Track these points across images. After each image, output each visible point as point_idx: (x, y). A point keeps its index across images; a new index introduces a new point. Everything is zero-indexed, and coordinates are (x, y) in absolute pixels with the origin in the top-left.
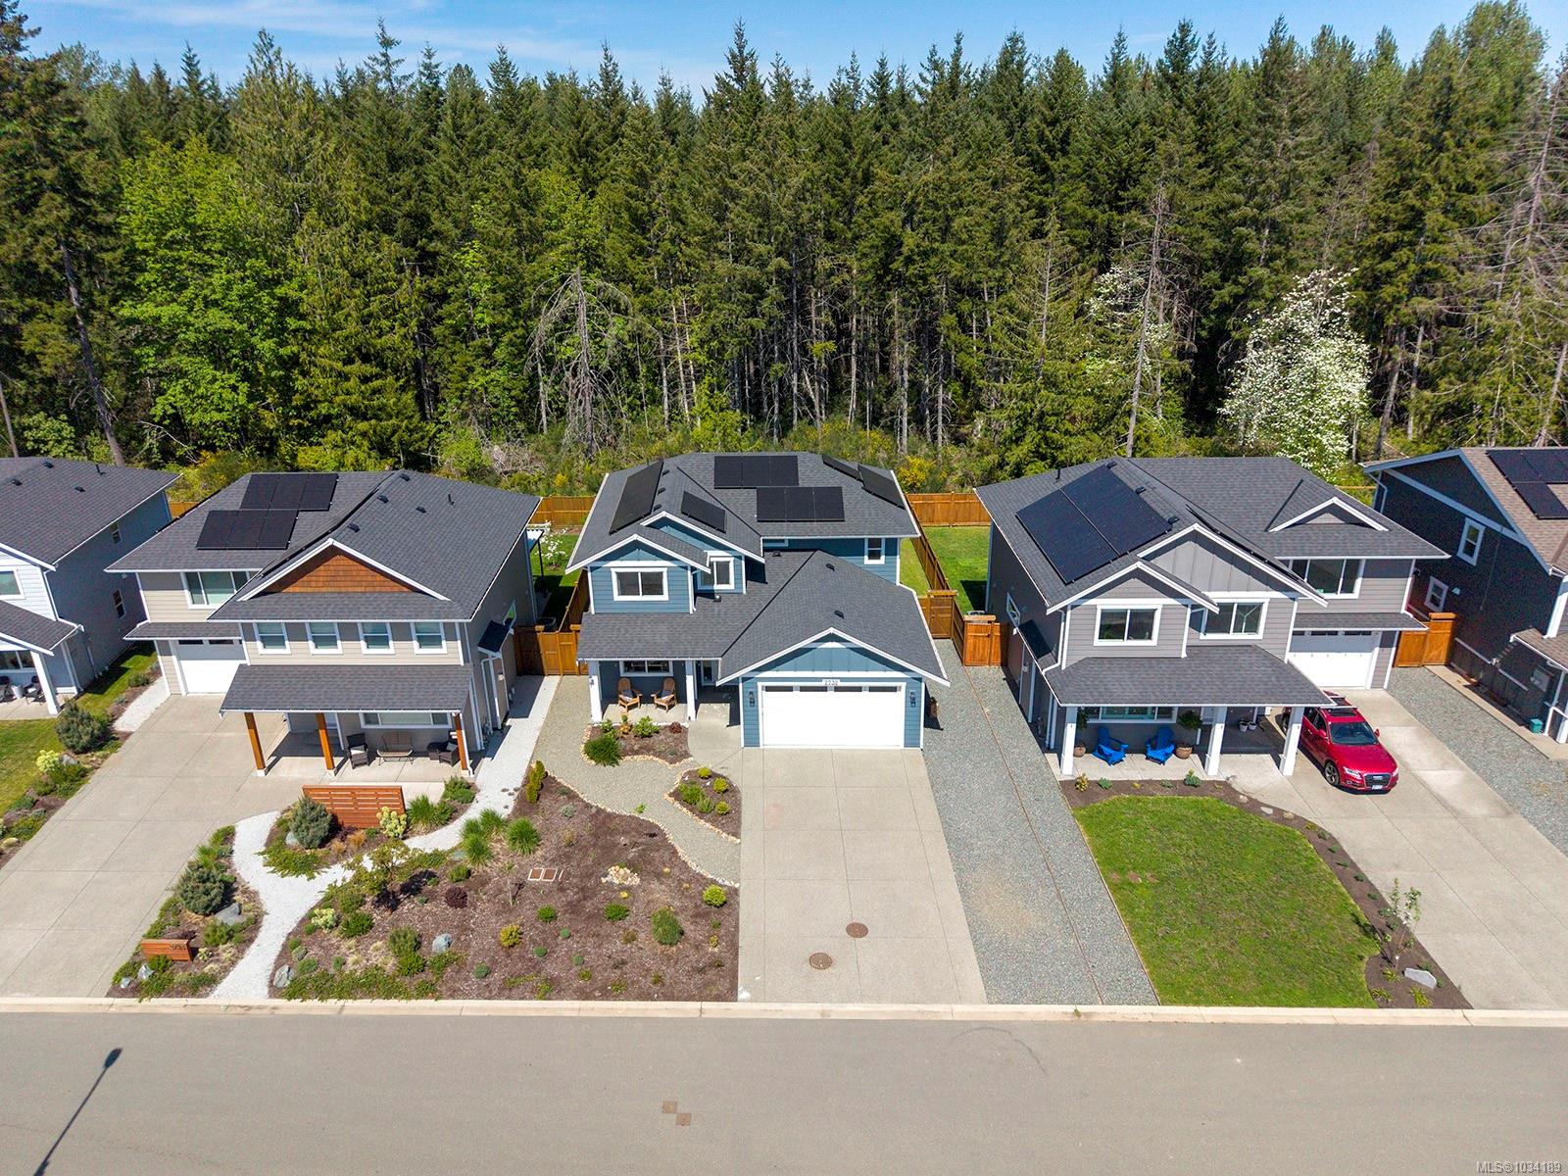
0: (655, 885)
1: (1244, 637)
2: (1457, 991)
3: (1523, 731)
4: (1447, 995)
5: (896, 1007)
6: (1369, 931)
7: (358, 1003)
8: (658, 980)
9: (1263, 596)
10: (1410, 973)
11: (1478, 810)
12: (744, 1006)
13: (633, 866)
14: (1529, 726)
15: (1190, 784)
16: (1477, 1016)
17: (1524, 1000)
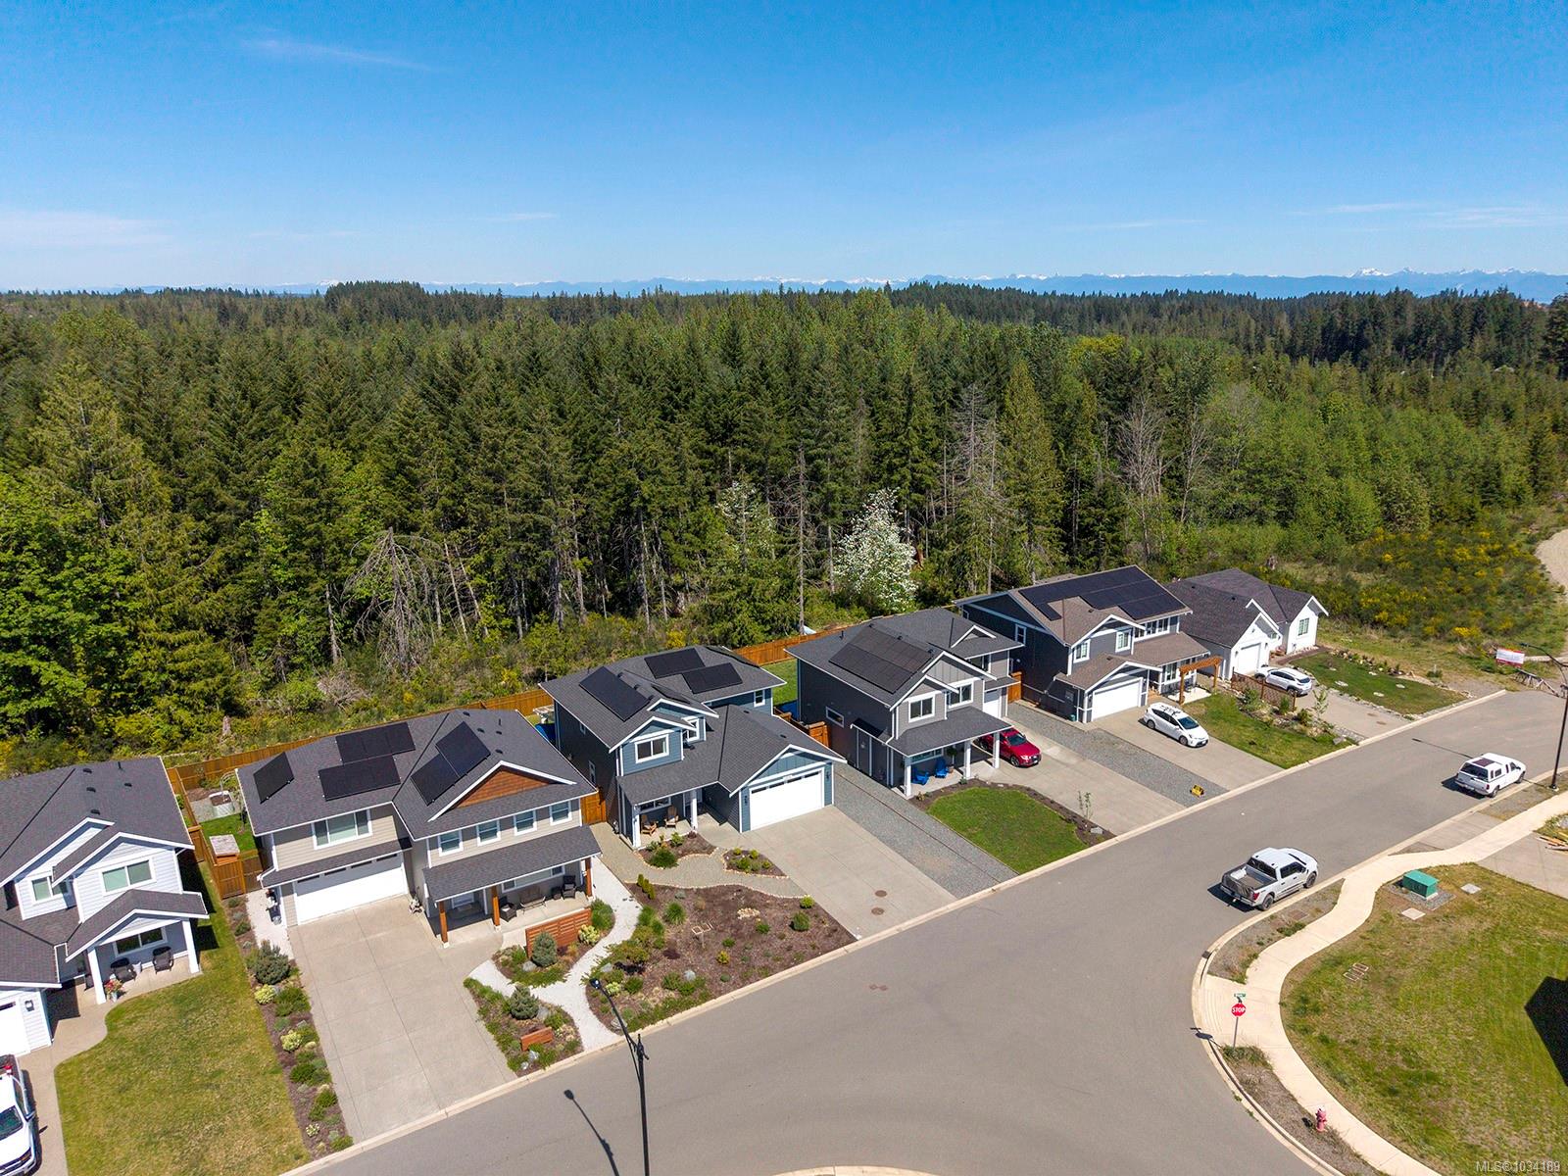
0: (768, 911)
1: (966, 702)
2: (1109, 832)
3: (1068, 721)
4: (1107, 835)
5: (925, 916)
6: (1069, 821)
7: (674, 1017)
8: (814, 947)
9: (971, 681)
10: (1092, 830)
11: (1073, 761)
12: (862, 942)
13: (747, 906)
14: (1071, 719)
15: (963, 783)
16: (1120, 838)
17: (1131, 828)
